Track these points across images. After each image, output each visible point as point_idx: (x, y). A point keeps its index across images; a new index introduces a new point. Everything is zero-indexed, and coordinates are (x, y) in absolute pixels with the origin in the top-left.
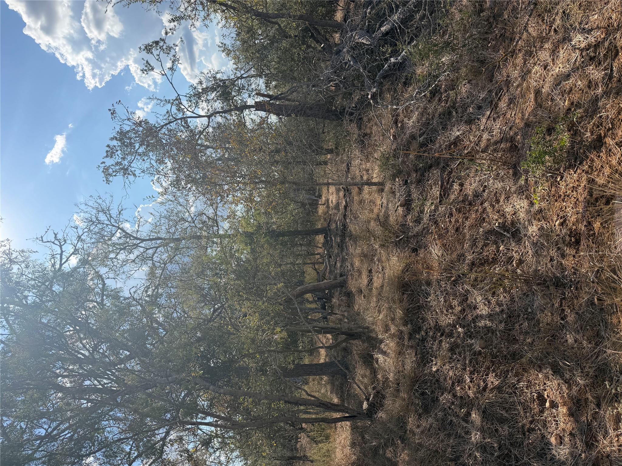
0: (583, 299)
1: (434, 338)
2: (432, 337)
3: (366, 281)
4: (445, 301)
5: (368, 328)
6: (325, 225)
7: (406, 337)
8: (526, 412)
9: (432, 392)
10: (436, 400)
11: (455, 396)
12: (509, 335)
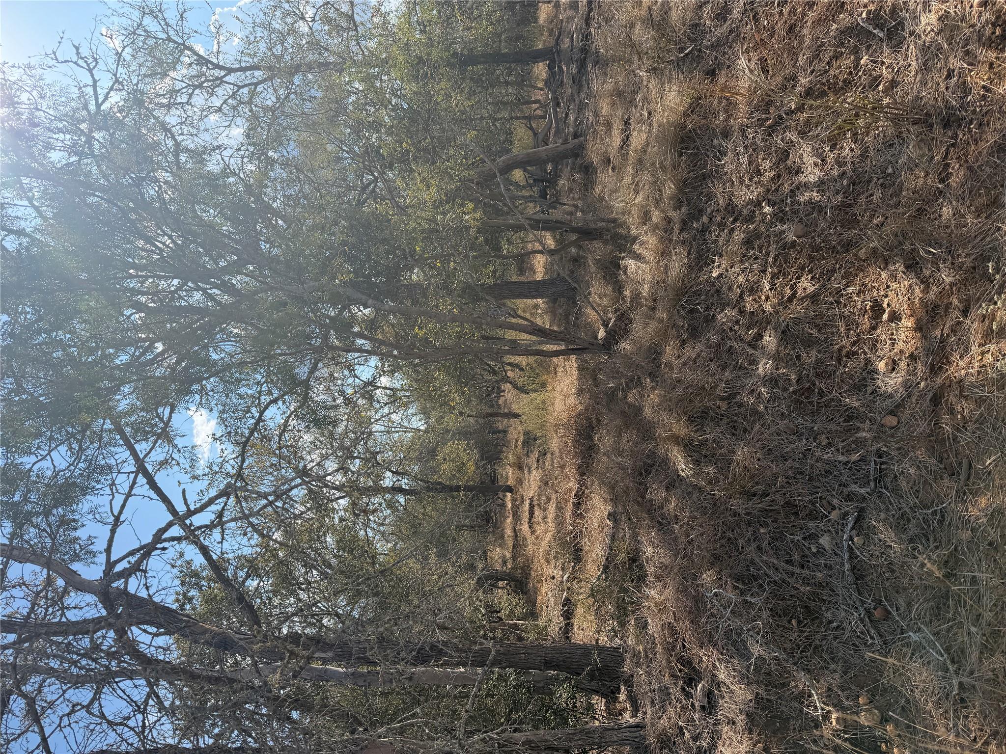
0: (987, 142)
1: (722, 226)
2: (719, 225)
3: (619, 140)
4: (750, 163)
5: (614, 221)
6: (551, 42)
7: (676, 228)
8: (849, 330)
9: (707, 308)
10: (710, 319)
11: (742, 311)
12: (847, 213)
